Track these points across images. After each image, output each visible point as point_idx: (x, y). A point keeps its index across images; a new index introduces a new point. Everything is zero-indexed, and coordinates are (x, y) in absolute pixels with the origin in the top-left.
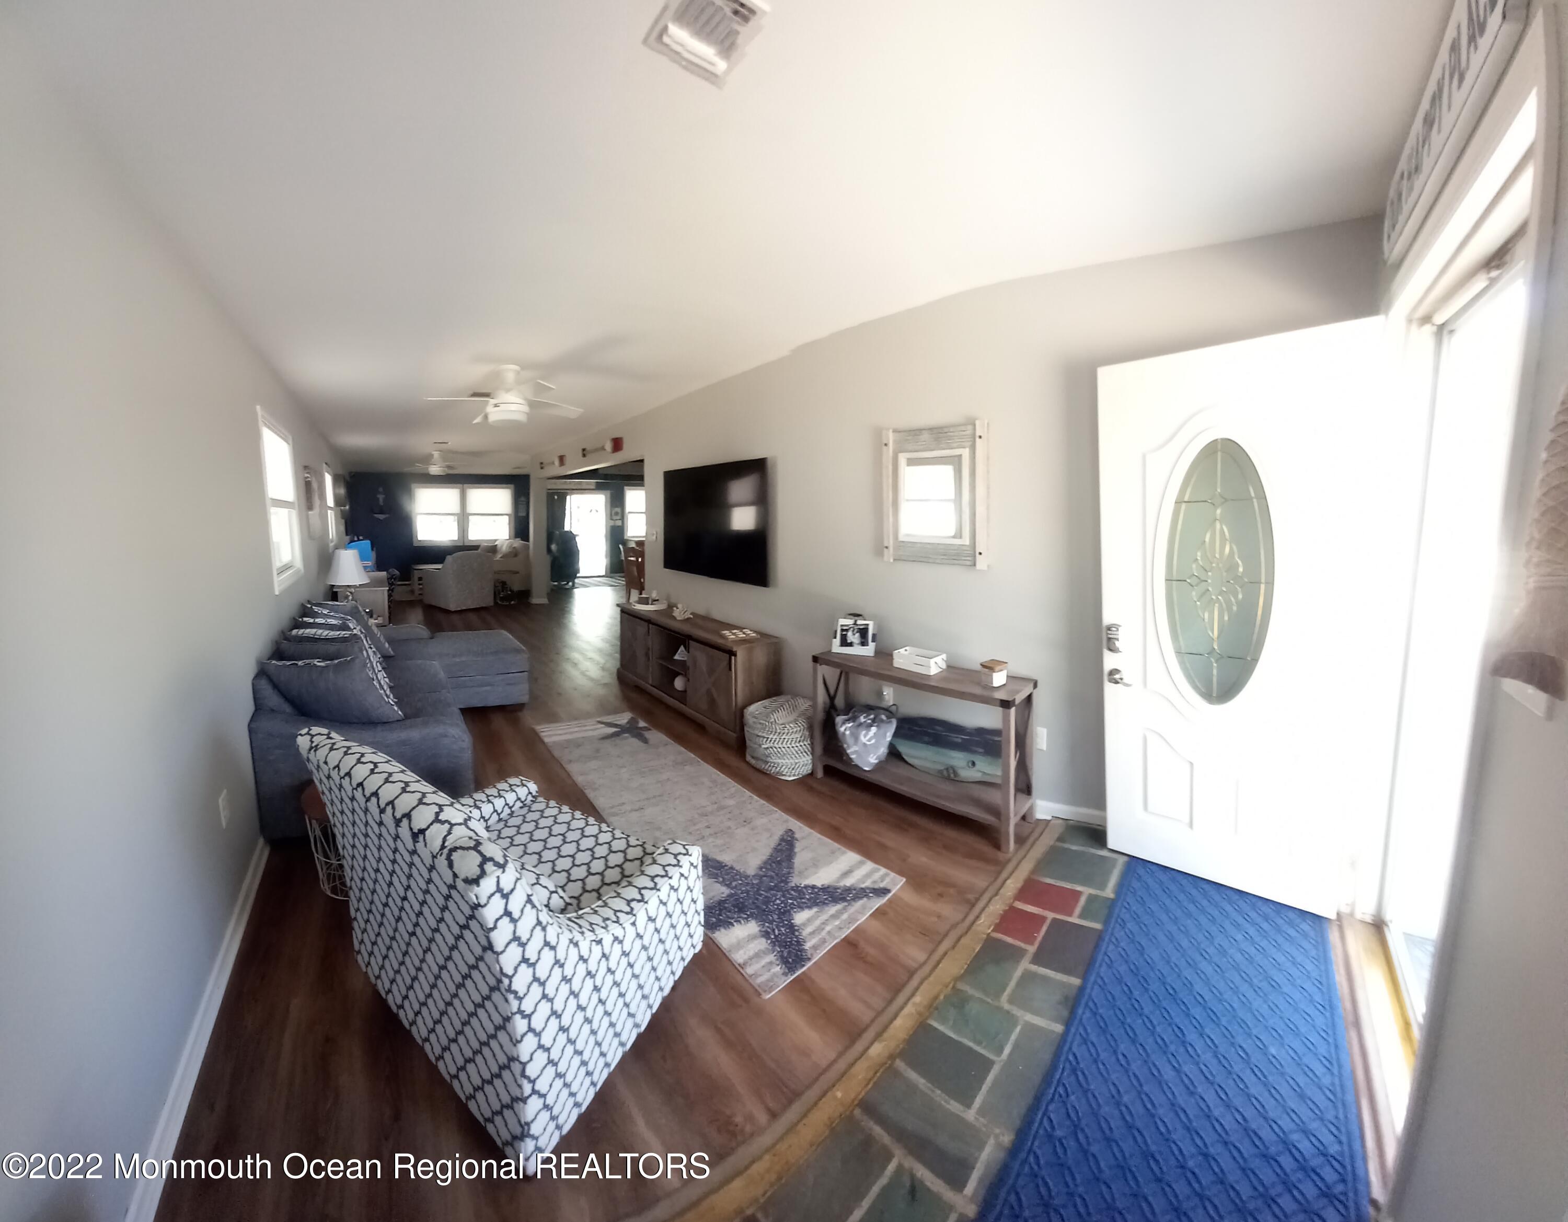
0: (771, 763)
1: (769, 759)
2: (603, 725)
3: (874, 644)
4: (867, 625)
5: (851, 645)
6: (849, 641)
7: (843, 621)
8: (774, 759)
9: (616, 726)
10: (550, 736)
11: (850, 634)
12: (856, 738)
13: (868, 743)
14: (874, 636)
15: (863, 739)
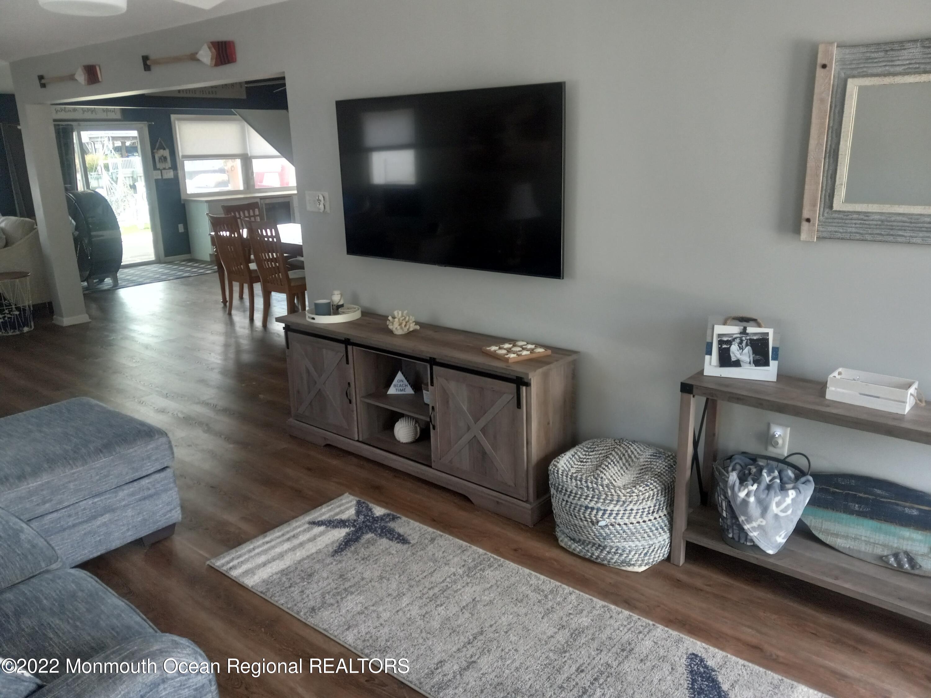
0: (612, 547)
1: (608, 542)
2: (322, 528)
3: (776, 363)
4: (767, 334)
5: (737, 364)
6: (733, 359)
7: (720, 329)
8: (615, 542)
9: (342, 523)
10: (251, 572)
11: (734, 348)
12: (765, 509)
13: (782, 514)
14: (775, 350)
15: (774, 509)
